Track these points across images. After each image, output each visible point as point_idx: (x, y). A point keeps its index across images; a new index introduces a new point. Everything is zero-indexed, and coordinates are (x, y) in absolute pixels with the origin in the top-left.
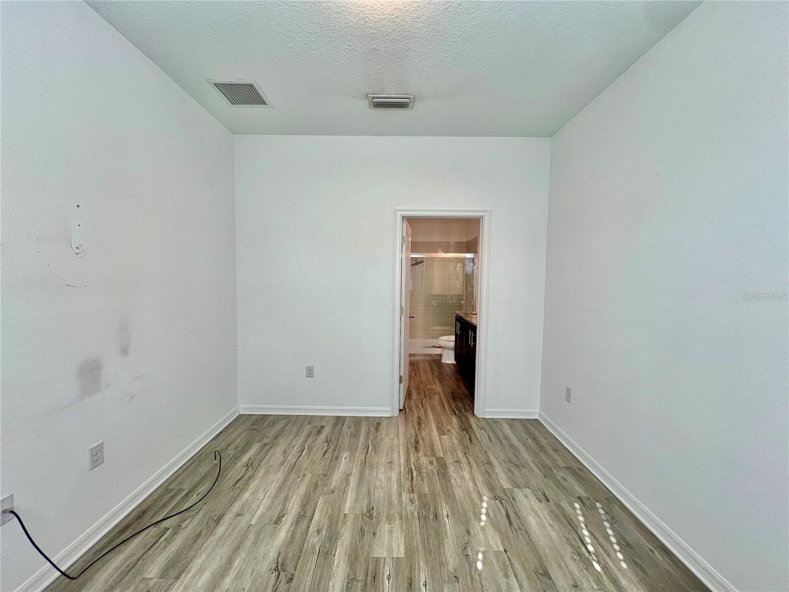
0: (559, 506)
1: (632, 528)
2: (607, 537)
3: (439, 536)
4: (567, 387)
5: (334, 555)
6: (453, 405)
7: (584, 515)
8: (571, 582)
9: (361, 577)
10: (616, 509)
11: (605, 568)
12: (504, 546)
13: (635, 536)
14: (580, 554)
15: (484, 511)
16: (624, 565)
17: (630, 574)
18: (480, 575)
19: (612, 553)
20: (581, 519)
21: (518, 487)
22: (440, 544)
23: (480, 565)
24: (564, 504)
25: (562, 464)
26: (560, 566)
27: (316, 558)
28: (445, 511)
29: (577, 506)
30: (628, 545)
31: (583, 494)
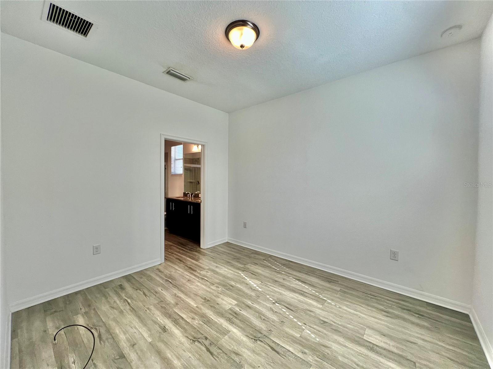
0: (261, 264)
1: (281, 260)
2: (278, 265)
3: (240, 290)
4: (244, 222)
5: (212, 319)
6: (187, 248)
7: (269, 263)
8: (282, 279)
9: (231, 317)
10: (274, 258)
11: (285, 272)
12: (260, 281)
13: (283, 262)
14: (278, 272)
15: (244, 276)
16: (287, 269)
17: (289, 270)
18: (263, 291)
19: (283, 268)
20: (269, 264)
21: (245, 265)
22: (243, 292)
23: (260, 290)
24: (262, 263)
25: (250, 253)
26: (277, 277)
27: (205, 325)
28: (233, 283)
29: (265, 262)
30: (284, 265)
31: (264, 258)
